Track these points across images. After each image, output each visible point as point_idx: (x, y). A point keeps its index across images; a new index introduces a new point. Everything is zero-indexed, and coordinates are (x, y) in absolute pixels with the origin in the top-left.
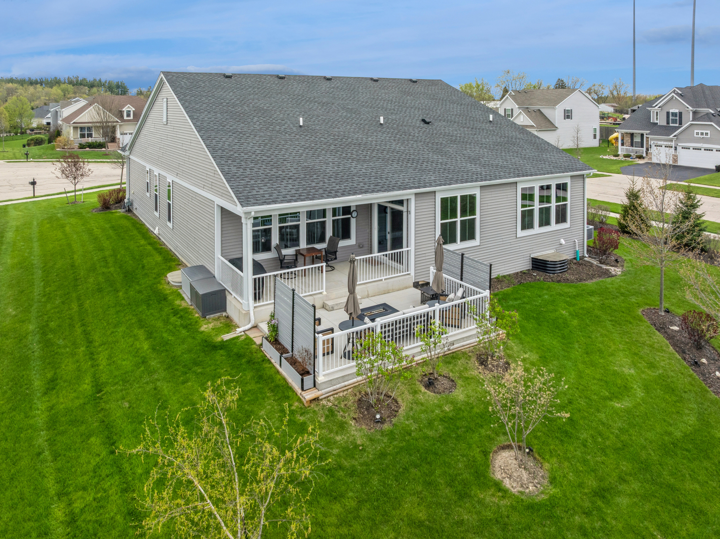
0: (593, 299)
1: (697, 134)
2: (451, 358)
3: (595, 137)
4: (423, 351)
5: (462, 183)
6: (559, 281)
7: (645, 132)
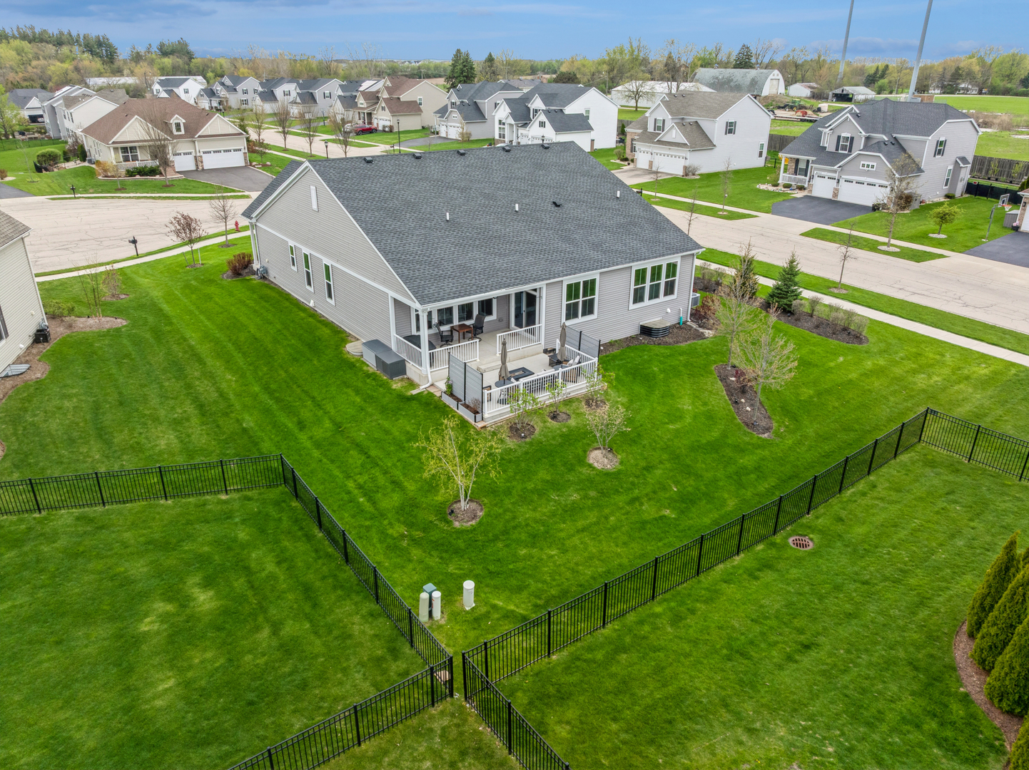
0: (681, 358)
1: (863, 165)
2: (568, 402)
3: (761, 155)
4: (550, 398)
5: (585, 271)
6: (659, 344)
7: (811, 158)
